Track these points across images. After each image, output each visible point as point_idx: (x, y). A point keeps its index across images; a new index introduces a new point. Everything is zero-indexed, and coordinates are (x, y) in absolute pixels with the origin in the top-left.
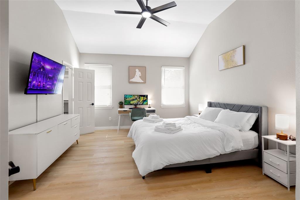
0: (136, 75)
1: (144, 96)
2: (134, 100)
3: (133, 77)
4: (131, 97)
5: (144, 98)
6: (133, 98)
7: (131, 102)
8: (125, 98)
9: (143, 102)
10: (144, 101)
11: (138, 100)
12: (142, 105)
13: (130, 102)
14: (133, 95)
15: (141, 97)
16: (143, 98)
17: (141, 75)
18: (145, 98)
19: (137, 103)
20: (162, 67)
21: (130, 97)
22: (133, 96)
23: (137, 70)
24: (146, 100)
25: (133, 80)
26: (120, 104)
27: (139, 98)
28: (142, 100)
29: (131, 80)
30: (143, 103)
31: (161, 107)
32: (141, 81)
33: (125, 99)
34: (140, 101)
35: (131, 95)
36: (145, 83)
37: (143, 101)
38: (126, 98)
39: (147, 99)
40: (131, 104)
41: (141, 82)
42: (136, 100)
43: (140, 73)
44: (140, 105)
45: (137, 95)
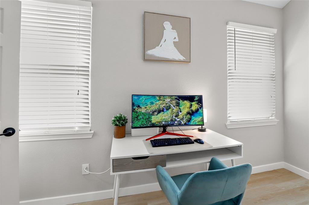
0: (163, 40)
1: (191, 99)
2: (163, 111)
3: (157, 43)
4: (152, 103)
5: (191, 105)
6: (159, 104)
7: (155, 119)
8: (133, 104)
9: (189, 116)
10: (192, 113)
11: (175, 110)
12: (185, 124)
13: (149, 119)
14: (160, 96)
15: (181, 101)
16: (187, 103)
17: (177, 40)
18: (195, 106)
19: (172, 120)
20: (230, 22)
21: (149, 103)
22: (158, 98)
23: (167, 25)
24: (197, 110)
25: (155, 52)
26: (116, 125)
27: (178, 105)
28: (185, 111)
29: (150, 52)
30: (189, 121)
31: (226, 126)
32: (179, 57)
33: (133, 110)
34: (181, 116)
35: (154, 96)
36: (187, 61)
37: (188, 113)
38: (139, 106)
39: (201, 107)
40: (153, 126)
41: (177, 59)
42: (167, 110)
43: (175, 34)
44: (180, 125)
45: (171, 96)
